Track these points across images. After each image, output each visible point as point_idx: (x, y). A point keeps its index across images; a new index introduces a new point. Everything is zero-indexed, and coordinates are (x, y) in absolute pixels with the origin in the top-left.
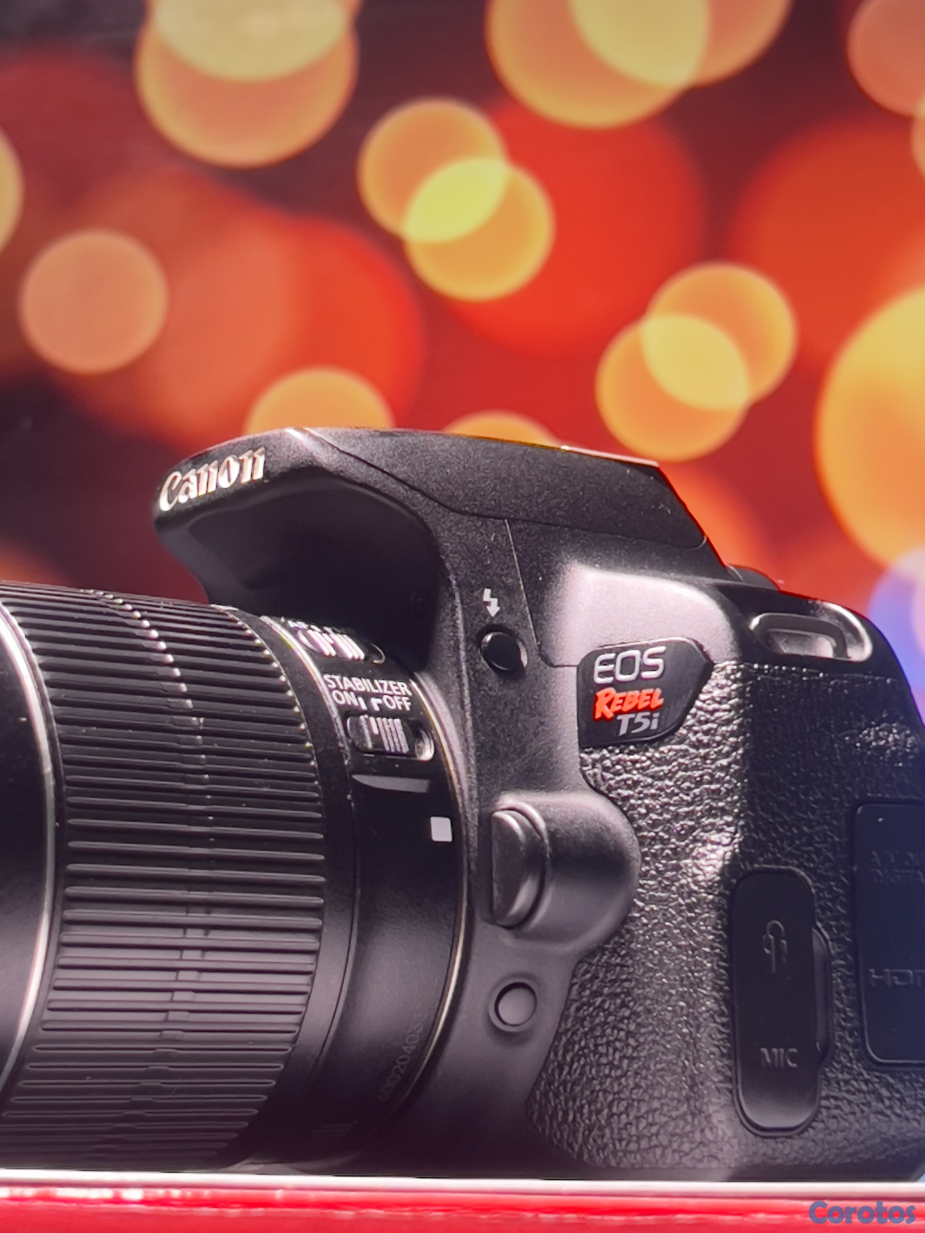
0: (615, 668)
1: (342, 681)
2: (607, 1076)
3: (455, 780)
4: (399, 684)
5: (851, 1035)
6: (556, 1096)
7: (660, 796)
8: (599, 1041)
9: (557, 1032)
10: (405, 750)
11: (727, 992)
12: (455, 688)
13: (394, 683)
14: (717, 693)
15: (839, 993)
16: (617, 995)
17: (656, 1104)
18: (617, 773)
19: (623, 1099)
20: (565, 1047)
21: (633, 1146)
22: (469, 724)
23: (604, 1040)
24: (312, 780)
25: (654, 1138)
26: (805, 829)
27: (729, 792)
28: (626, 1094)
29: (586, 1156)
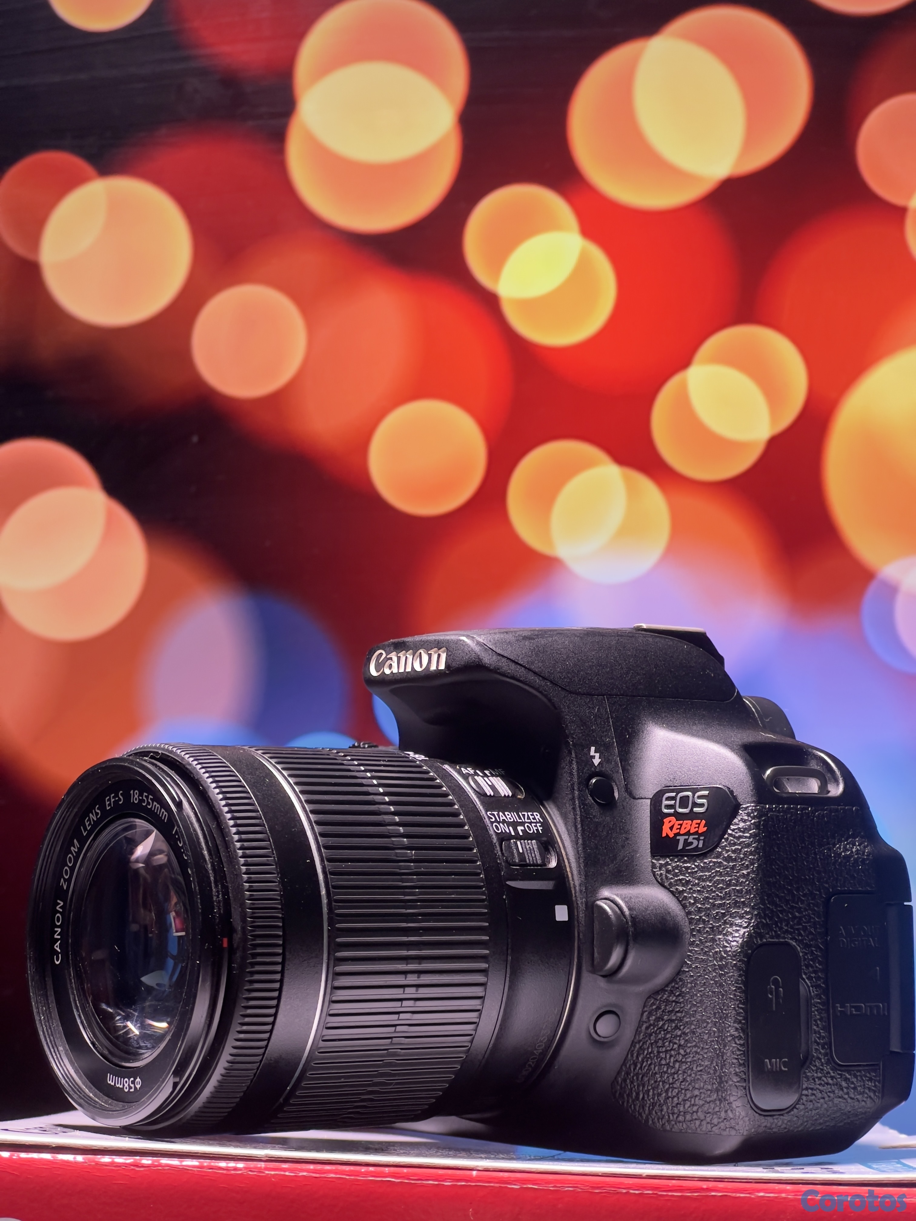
0: (675, 803)
1: (498, 815)
2: (665, 1072)
3: (571, 879)
4: (535, 814)
5: (823, 1048)
6: (632, 1082)
7: (703, 892)
8: (660, 1049)
9: (633, 1041)
10: (539, 862)
11: (744, 1024)
12: (571, 816)
13: (532, 813)
14: (742, 825)
15: (815, 1021)
16: (672, 1021)
17: (696, 1092)
18: (676, 875)
19: (676, 1088)
20: (638, 1052)
21: (681, 1118)
22: (580, 841)
23: (664, 1049)
24: (481, 887)
25: (695, 1114)
26: (797, 914)
27: (748, 892)
28: (677, 1084)
29: (650, 1122)
